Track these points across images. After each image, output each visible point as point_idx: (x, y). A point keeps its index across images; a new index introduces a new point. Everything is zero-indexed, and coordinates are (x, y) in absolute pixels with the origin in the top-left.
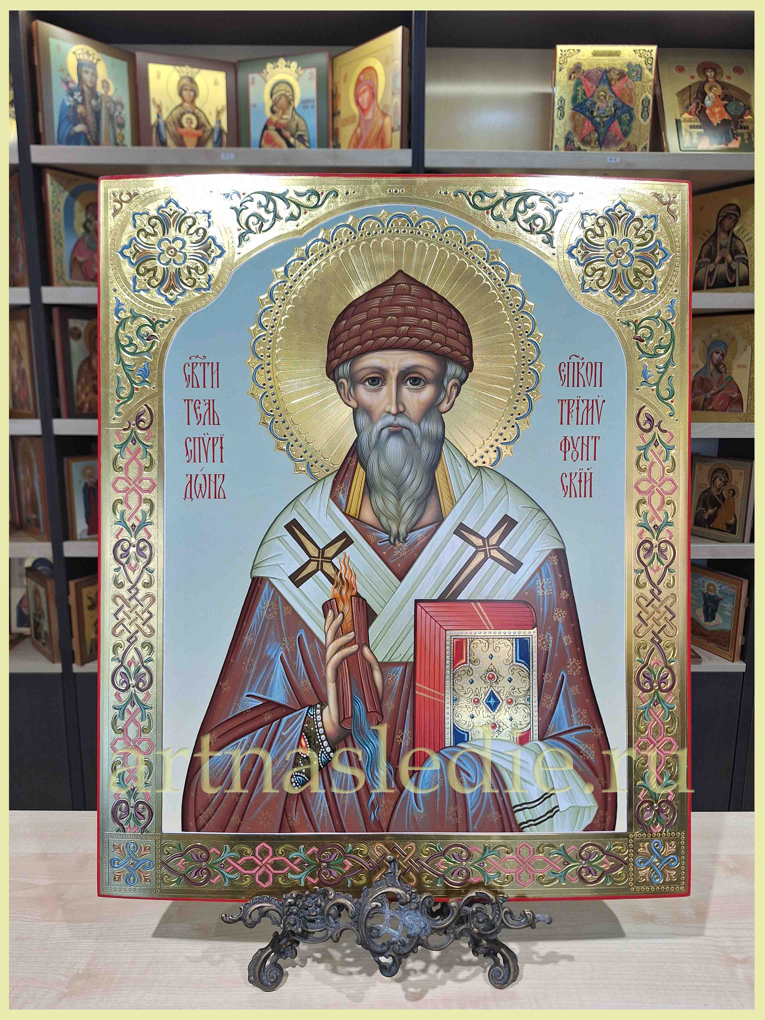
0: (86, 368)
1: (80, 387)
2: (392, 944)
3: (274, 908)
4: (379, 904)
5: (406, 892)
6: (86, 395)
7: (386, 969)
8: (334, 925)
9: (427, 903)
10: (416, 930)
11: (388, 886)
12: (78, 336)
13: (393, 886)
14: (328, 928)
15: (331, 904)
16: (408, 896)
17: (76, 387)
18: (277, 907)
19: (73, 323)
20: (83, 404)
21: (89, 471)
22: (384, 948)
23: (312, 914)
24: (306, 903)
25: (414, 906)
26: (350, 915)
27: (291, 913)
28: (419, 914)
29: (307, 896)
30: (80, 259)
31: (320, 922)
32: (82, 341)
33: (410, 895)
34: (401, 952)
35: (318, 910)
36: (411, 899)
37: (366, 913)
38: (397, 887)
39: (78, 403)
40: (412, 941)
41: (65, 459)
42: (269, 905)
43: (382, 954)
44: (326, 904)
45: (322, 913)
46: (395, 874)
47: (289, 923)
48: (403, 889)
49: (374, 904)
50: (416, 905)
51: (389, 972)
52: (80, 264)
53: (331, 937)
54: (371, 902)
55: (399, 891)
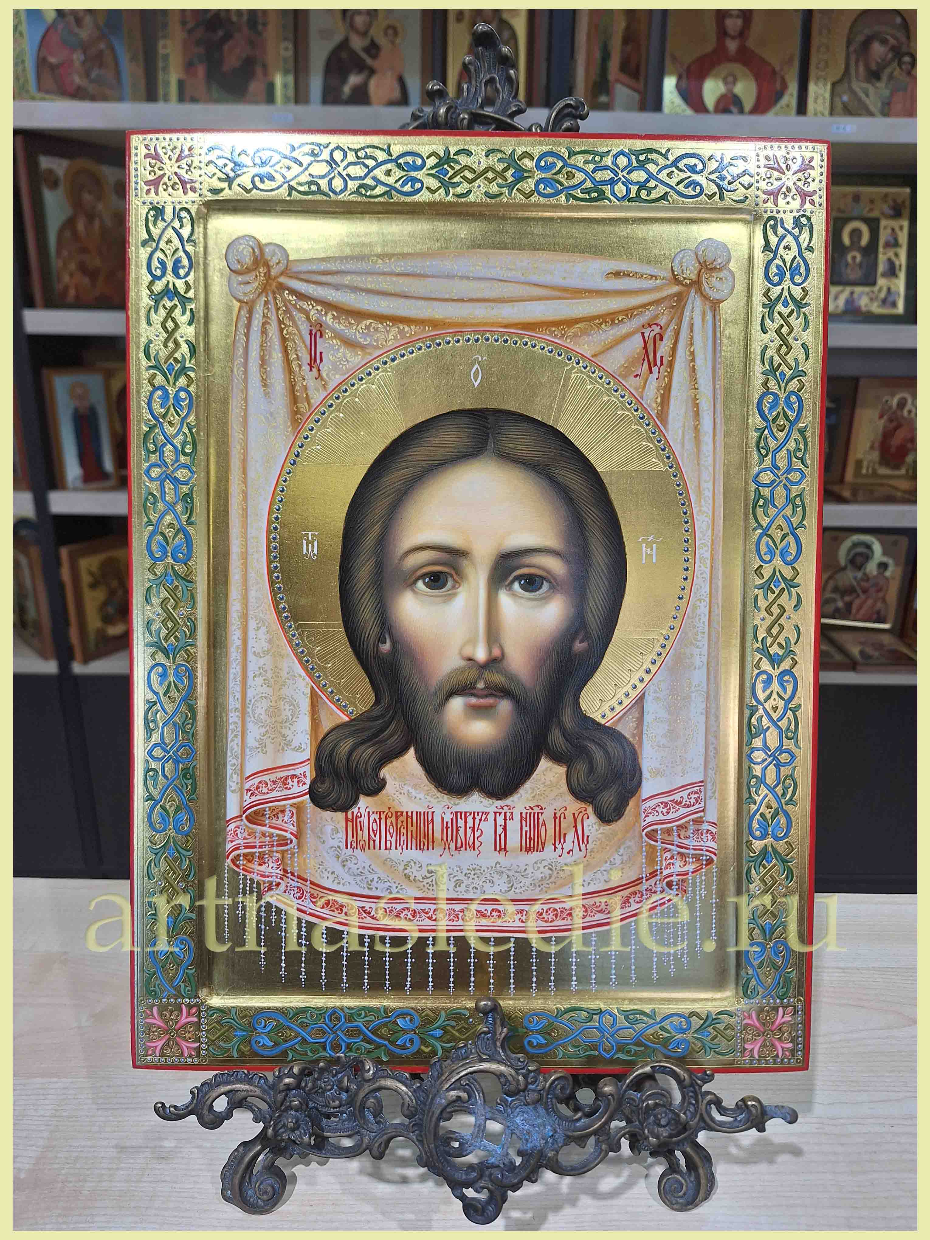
0: (68, 234)
1: (61, 264)
2: (488, 1168)
3: (258, 1092)
4: (464, 1095)
5: (517, 1070)
6: (71, 275)
7: (476, 1210)
8: (375, 1127)
9: (558, 1091)
10: (537, 1141)
11: (482, 1060)
12: (54, 184)
13: (491, 1060)
14: (364, 1132)
15: (367, 1088)
16: (520, 1078)
17: (56, 263)
18: (263, 1090)
19: (45, 162)
20: (66, 288)
21: (79, 391)
22: (474, 1175)
23: (333, 1104)
24: (321, 1083)
25: (532, 1097)
26: (406, 1112)
27: (290, 1108)
28: (542, 1111)
29: (322, 1070)
30: (52, 60)
31: (349, 1119)
32: (61, 191)
33: (525, 1077)
34: (506, 1182)
35: (344, 1096)
36: (527, 1084)
37: (438, 1112)
38: (499, 1062)
39: (58, 287)
40: (528, 1161)
41: (45, 372)
42: (247, 1087)
43: (468, 1185)
44: (359, 1087)
45: (351, 1102)
46: (494, 1033)
47: (284, 1126)
48: (511, 1066)
49: (453, 1093)
50: (535, 1096)
51: (482, 1215)
52: (53, 68)
53: (369, 1148)
54: (448, 1090)
55: (502, 1068)
